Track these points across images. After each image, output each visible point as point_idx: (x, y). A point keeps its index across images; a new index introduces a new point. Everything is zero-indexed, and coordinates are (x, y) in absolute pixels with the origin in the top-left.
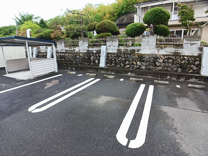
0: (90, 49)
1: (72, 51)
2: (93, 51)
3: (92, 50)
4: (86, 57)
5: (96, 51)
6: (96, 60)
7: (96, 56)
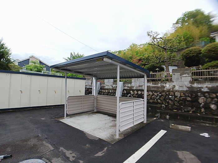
0: (195, 85)
1: (158, 87)
2: (202, 88)
3: (200, 86)
4: (189, 99)
5: (209, 88)
6: (210, 103)
7: (210, 97)
